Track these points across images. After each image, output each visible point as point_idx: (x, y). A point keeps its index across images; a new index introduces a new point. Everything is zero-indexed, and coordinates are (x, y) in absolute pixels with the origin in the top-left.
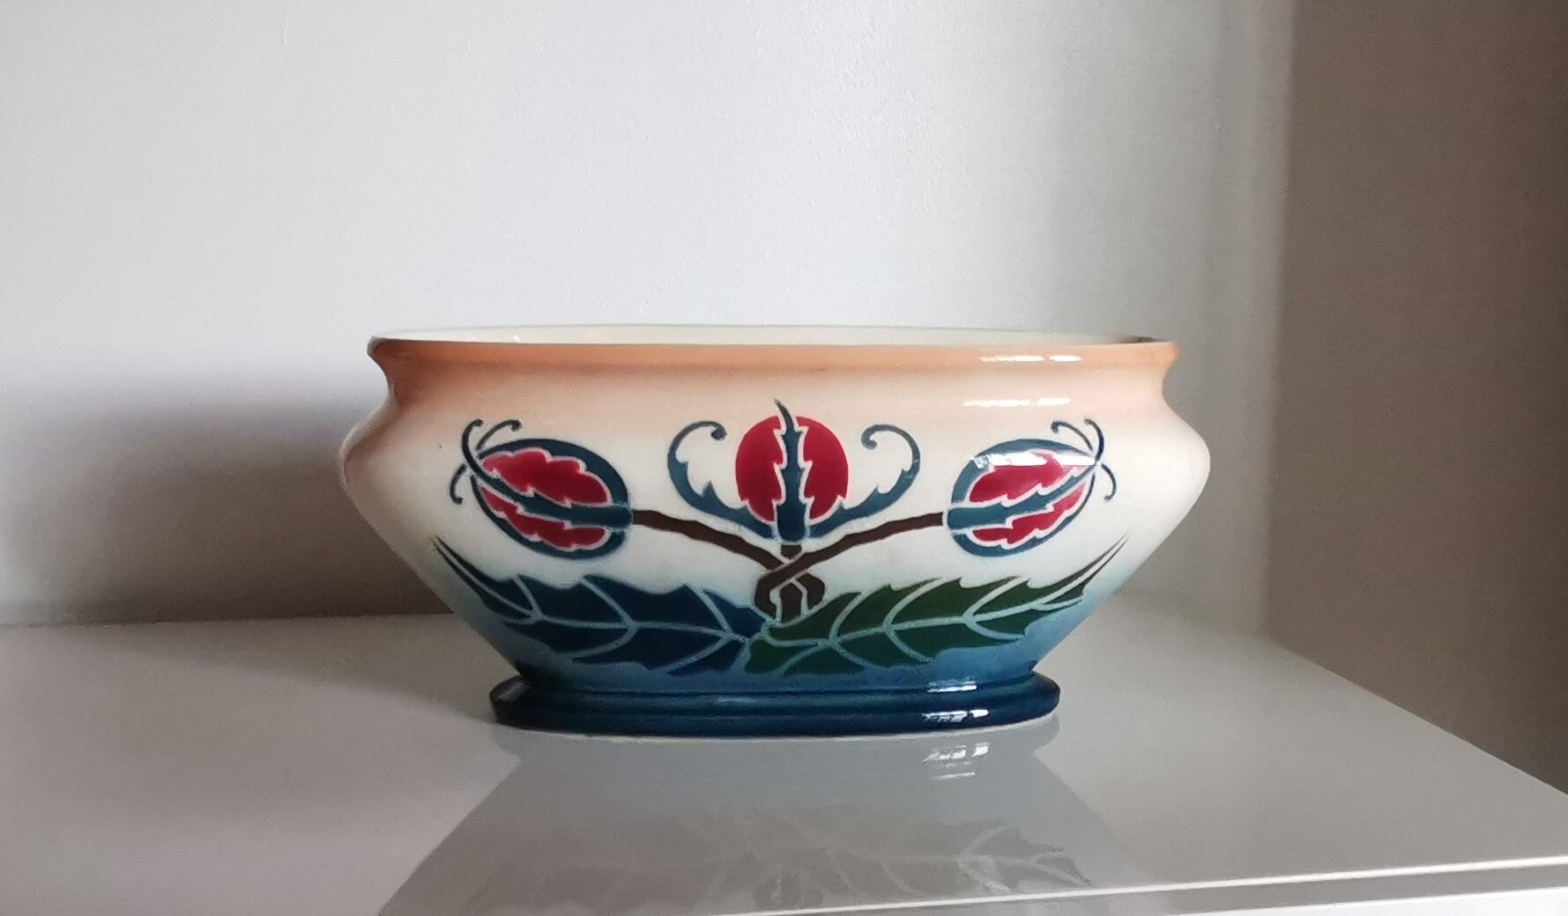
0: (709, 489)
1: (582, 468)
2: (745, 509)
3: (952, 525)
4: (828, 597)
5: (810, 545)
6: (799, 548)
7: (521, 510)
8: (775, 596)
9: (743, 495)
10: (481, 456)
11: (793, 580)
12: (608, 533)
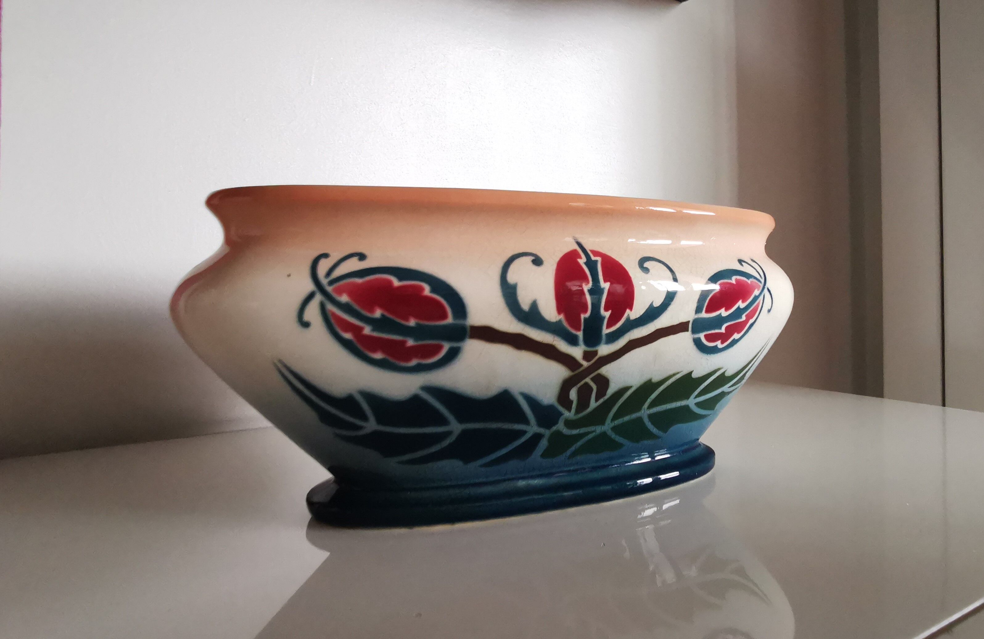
0: (534, 306)
1: (427, 290)
2: (560, 321)
3: (694, 332)
4: (611, 391)
5: (604, 350)
6: (596, 353)
7: (367, 330)
8: (573, 394)
9: (559, 311)
10: (331, 283)
11: (588, 380)
12: (446, 346)
